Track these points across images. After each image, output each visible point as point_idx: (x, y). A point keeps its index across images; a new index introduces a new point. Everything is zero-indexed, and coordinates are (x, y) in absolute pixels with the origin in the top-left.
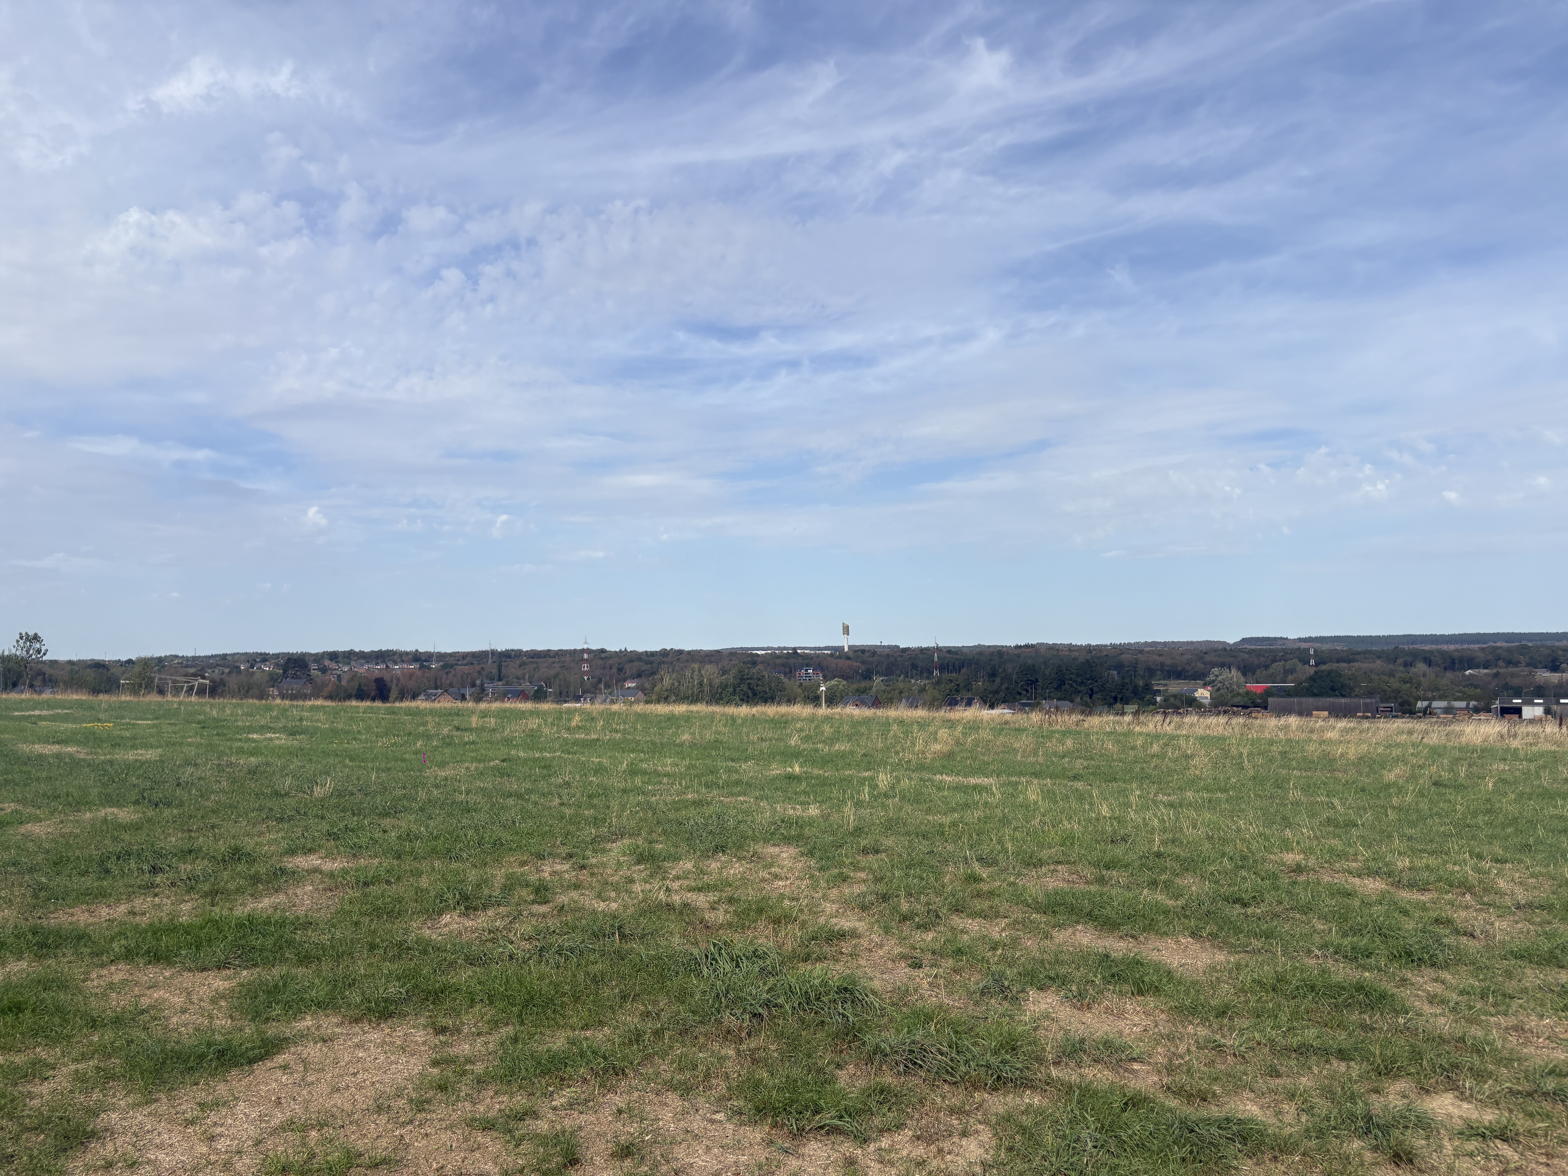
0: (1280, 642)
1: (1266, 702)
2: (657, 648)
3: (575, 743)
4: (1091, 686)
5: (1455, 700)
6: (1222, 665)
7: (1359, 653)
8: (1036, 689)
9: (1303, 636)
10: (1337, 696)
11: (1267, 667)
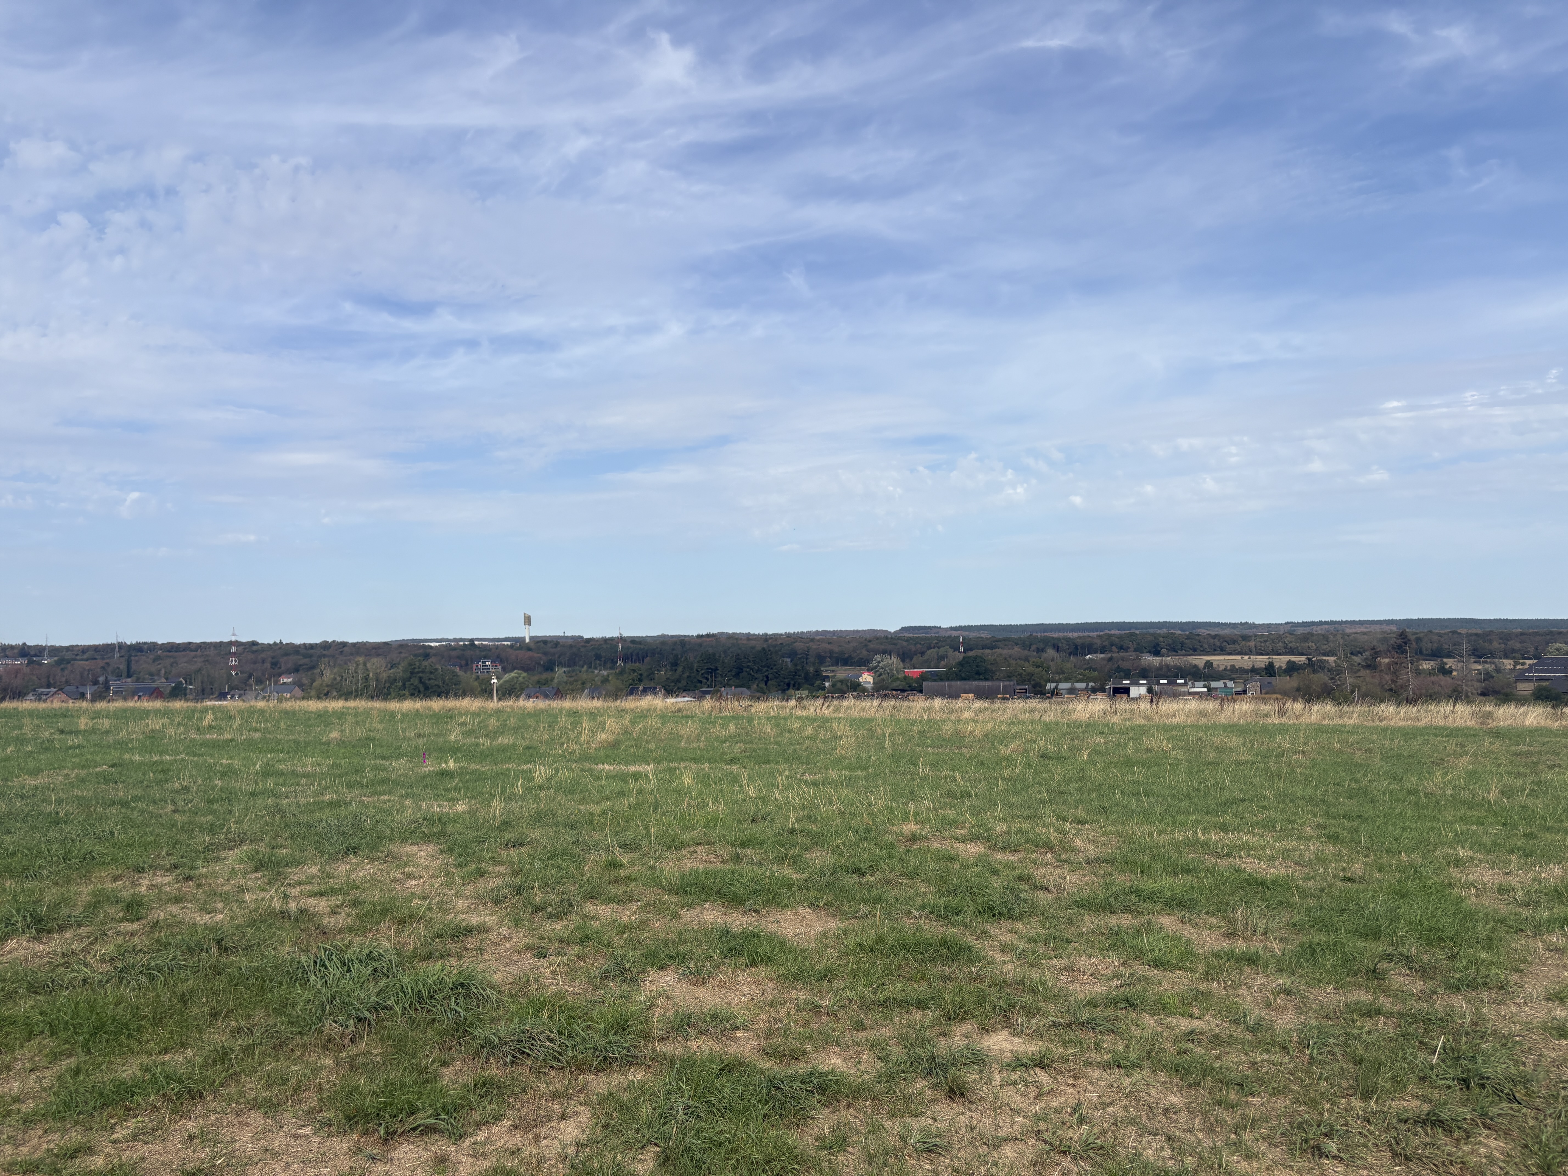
0: (934, 631)
1: (921, 686)
2: (317, 640)
3: (205, 744)
4: (766, 674)
5: (1077, 682)
6: (884, 652)
7: (1000, 640)
8: (715, 677)
9: (954, 625)
10: (980, 679)
11: (922, 654)
